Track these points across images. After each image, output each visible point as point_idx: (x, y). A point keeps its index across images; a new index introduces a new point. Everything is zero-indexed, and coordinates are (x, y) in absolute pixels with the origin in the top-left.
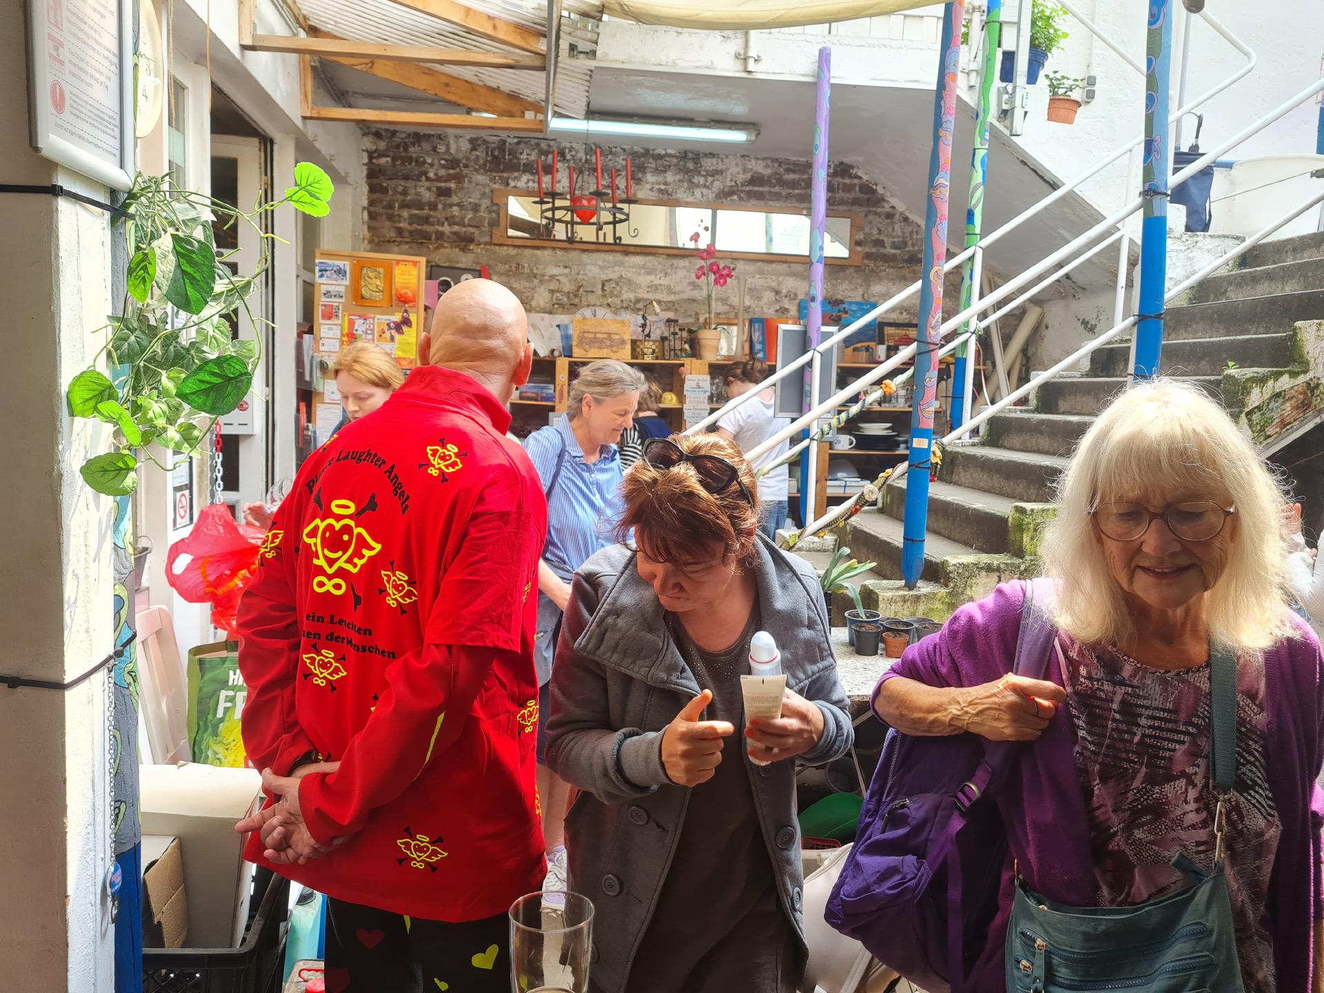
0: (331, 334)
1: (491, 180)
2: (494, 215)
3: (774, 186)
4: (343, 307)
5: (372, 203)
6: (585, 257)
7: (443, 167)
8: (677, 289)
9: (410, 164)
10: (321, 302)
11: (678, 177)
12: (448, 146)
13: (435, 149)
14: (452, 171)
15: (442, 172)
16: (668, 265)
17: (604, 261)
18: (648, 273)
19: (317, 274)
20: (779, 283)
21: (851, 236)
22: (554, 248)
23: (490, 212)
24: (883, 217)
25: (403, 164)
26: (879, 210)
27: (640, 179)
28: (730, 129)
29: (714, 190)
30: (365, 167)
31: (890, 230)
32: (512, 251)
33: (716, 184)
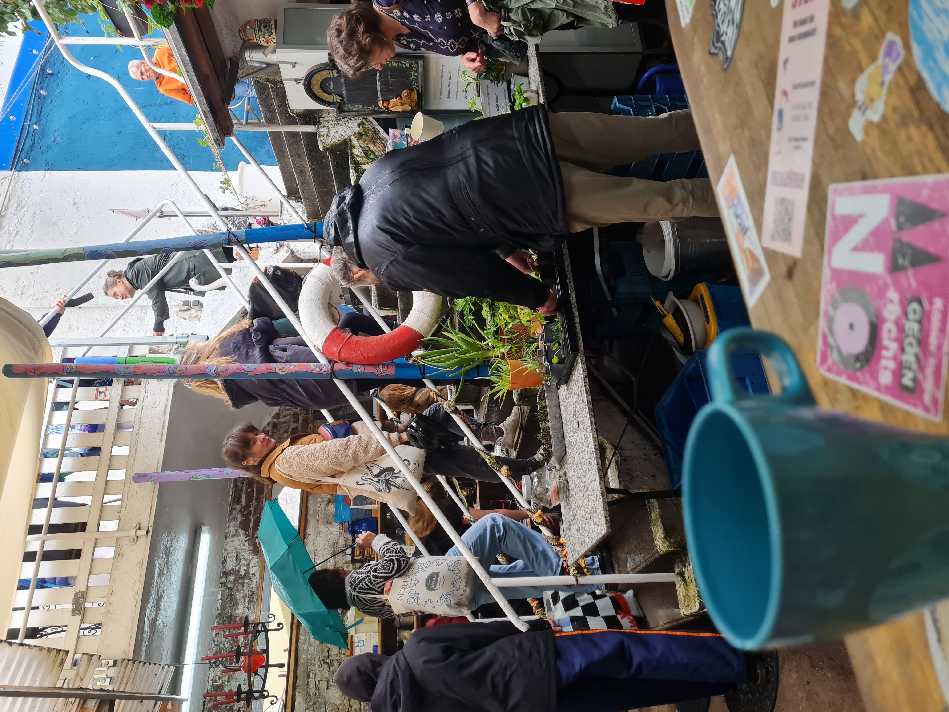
3: (251, 511)
24: (275, 431)
28: (198, 547)
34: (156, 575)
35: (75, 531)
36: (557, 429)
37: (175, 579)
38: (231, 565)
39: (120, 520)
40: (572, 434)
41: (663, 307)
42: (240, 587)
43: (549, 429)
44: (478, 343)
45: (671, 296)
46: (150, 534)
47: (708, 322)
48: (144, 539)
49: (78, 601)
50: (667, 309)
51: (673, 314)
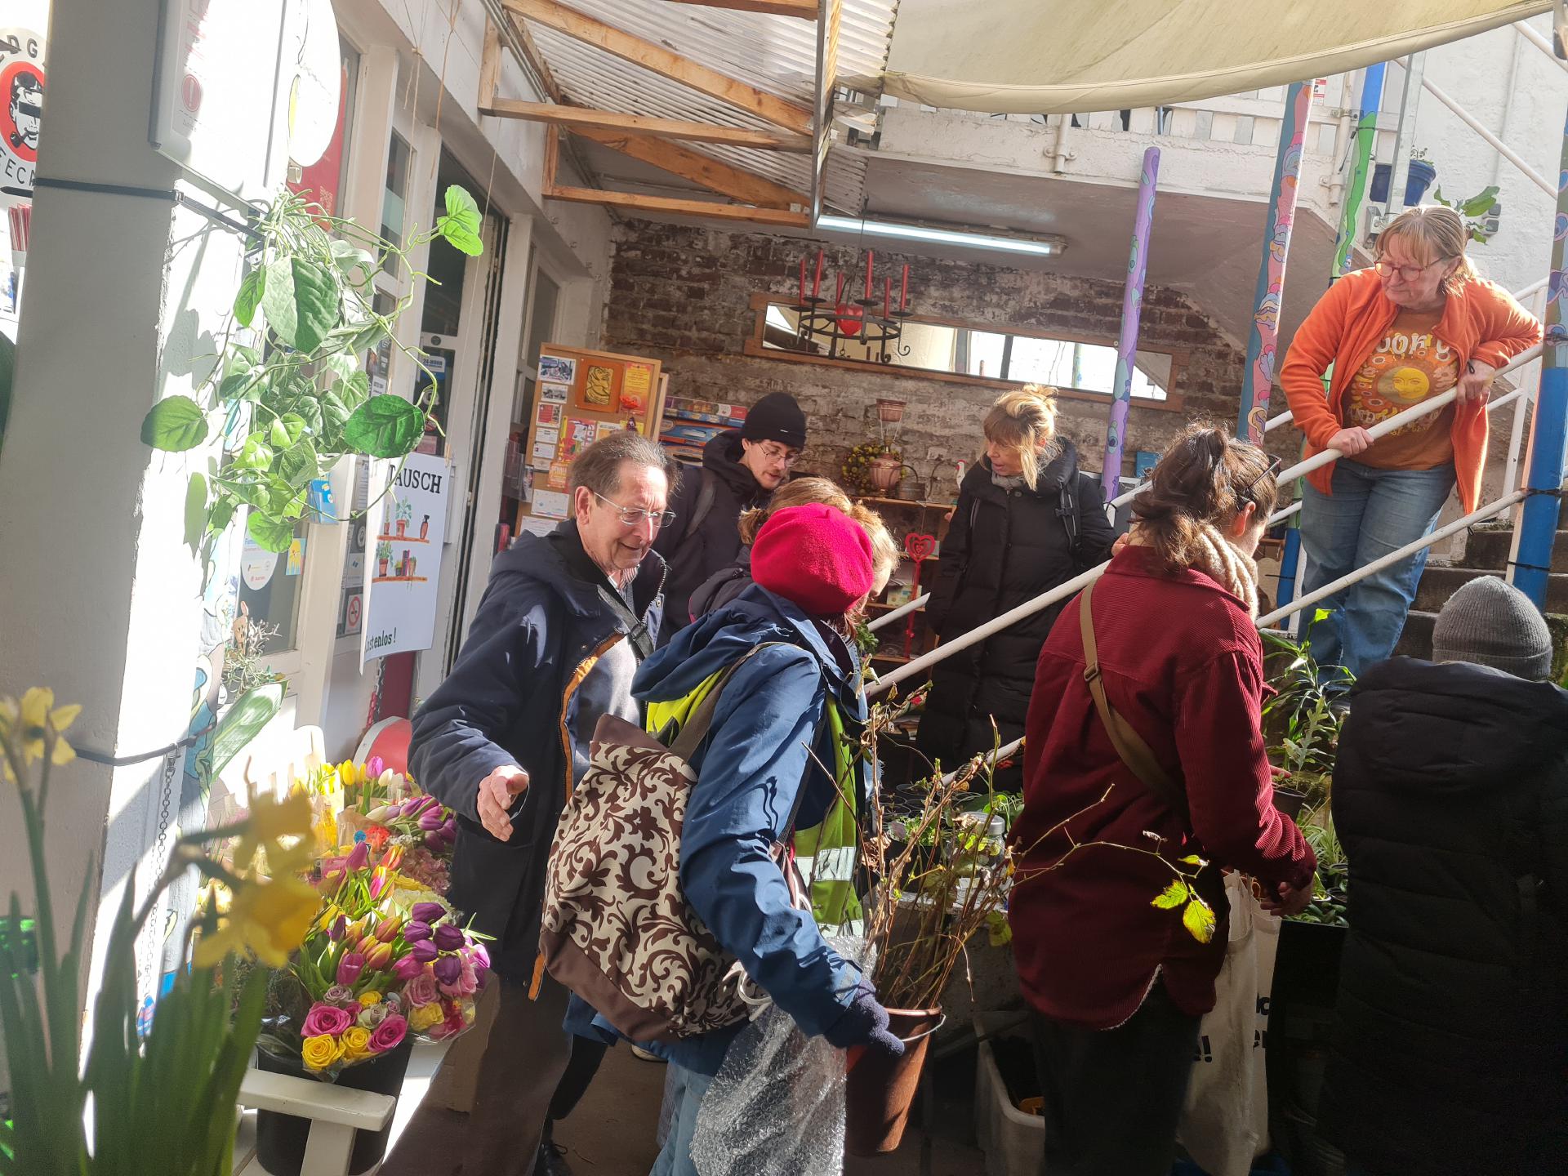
0: (546, 439)
1: (750, 282)
2: (749, 322)
3: (1082, 311)
4: (563, 409)
5: (614, 300)
6: (848, 377)
7: (699, 265)
8: (953, 422)
9: (662, 259)
10: (541, 401)
11: (967, 293)
12: (706, 242)
13: (691, 245)
14: (707, 271)
15: (696, 271)
16: (945, 393)
17: (870, 383)
18: (920, 402)
19: (540, 370)
20: (1078, 425)
21: (1171, 375)
22: (813, 365)
23: (745, 319)
24: (1213, 356)
25: (654, 258)
26: (1210, 347)
27: (922, 293)
28: (1032, 239)
29: (1009, 310)
30: (612, 260)
31: (1221, 372)
32: (766, 365)
33: (1012, 303)
38: (1004, 280)
46: (1053, 176)
48: (1049, 169)
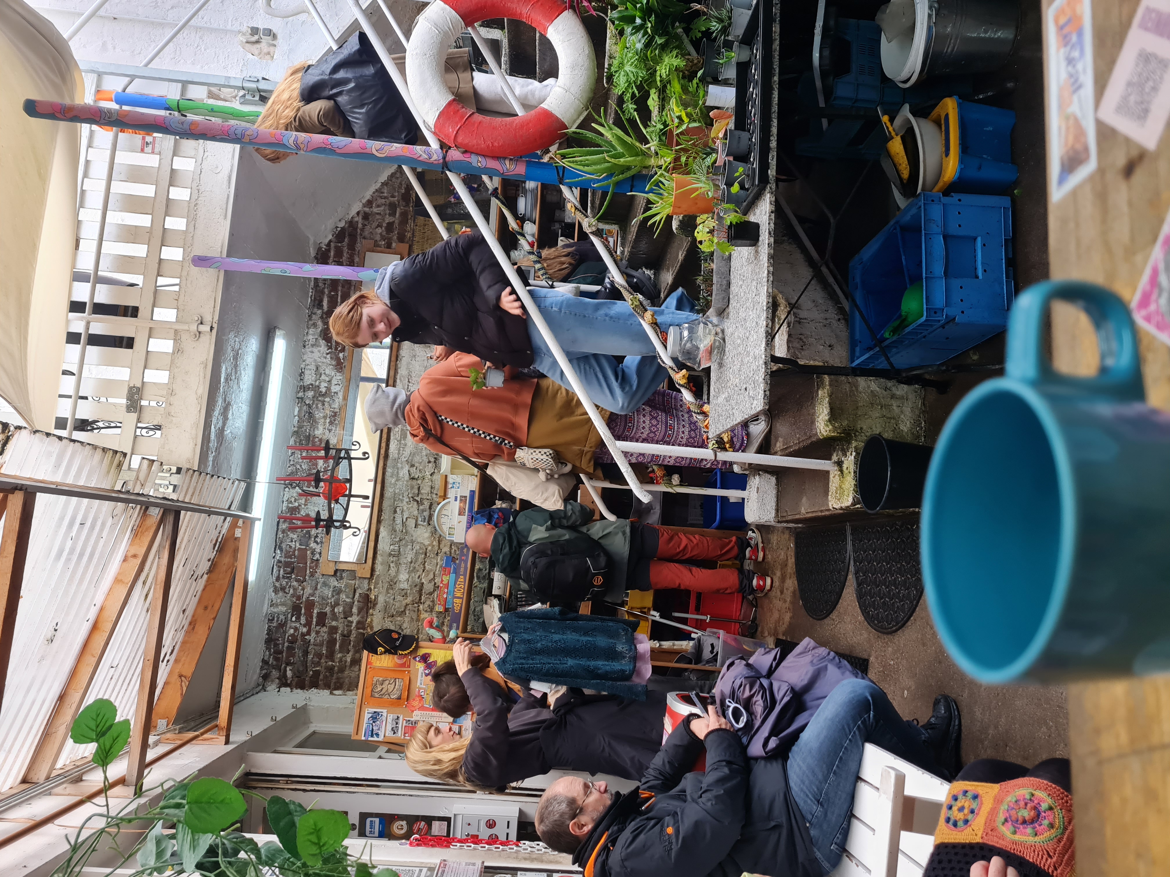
1: (313, 576)
5: (327, 686)
7: (298, 619)
9: (293, 649)
12: (280, 613)
13: (282, 626)
14: (303, 611)
15: (303, 620)
19: (375, 739)
21: (382, 252)
23: (342, 578)
24: (366, 223)
25: (293, 656)
26: (360, 225)
30: (294, 690)
31: (378, 217)
32: (379, 559)
34: (222, 380)
35: (125, 315)
36: (723, 274)
37: (245, 386)
38: (309, 378)
39: (178, 309)
40: (741, 283)
41: (892, 125)
42: (320, 405)
43: (712, 272)
44: (638, 144)
45: (906, 112)
46: (214, 331)
47: (947, 154)
48: (208, 336)
49: (133, 397)
50: (896, 128)
51: (903, 138)
